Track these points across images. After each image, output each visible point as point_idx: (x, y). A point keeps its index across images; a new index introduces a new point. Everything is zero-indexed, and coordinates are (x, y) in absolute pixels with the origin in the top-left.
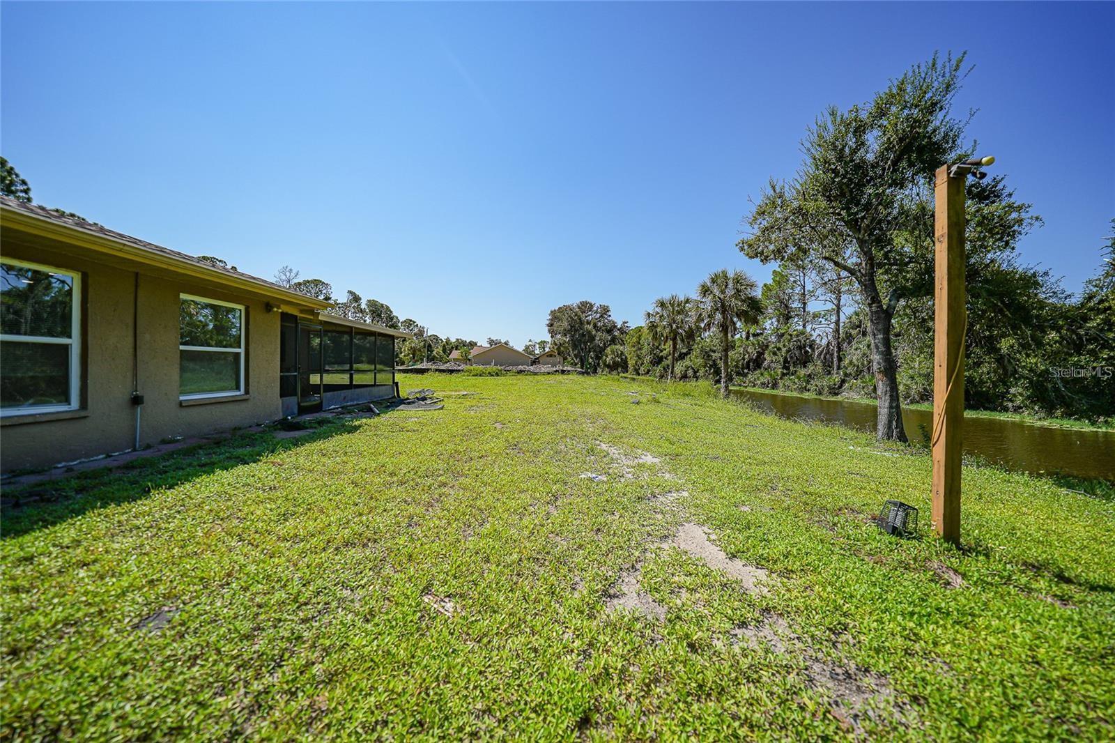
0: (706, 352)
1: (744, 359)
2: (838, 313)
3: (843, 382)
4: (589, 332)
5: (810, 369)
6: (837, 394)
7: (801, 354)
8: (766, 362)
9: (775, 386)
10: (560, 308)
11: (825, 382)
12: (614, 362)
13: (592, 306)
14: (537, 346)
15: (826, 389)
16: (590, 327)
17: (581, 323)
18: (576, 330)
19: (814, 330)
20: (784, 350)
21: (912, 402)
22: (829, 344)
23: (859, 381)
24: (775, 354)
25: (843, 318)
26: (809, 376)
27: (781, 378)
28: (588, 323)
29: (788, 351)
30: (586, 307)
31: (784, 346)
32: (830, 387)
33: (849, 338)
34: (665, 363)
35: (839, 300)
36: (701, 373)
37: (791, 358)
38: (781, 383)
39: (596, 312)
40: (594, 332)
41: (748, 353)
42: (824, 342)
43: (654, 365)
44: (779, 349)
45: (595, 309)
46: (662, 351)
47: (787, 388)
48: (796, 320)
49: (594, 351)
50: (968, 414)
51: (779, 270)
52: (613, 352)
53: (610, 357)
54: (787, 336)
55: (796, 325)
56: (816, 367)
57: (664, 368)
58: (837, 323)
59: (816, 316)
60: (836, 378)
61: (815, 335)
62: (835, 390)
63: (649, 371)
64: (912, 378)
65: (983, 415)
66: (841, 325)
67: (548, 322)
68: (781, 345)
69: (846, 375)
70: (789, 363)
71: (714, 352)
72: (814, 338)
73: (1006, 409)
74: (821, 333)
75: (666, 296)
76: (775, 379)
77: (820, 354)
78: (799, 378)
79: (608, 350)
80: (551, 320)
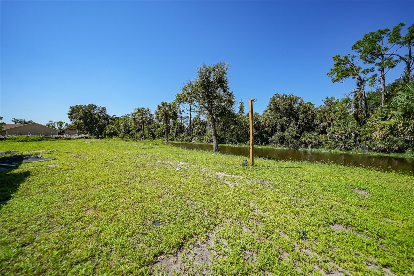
0: (149, 129)
1: (163, 131)
2: (190, 117)
3: (192, 138)
4: (96, 119)
5: (184, 134)
6: (191, 142)
7: (181, 130)
8: (170, 132)
9: (173, 140)
10: (76, 106)
11: (188, 138)
12: (110, 133)
13: (96, 107)
14: (56, 124)
15: (188, 140)
16: (96, 116)
17: (91, 114)
18: (88, 118)
19: (184, 122)
20: (176, 128)
21: (209, 143)
22: (188, 127)
23: (196, 137)
24: (173, 130)
25: (192, 119)
26: (184, 136)
27: (175, 138)
28: (95, 114)
29: (177, 128)
30: (92, 107)
31: (176, 127)
32: (189, 140)
33: (194, 125)
34: (131, 133)
35: (191, 114)
36: (147, 136)
37: (178, 131)
38: (175, 139)
39: (99, 110)
40: (98, 119)
41: (164, 129)
42: (187, 126)
43: (126, 134)
44: (174, 128)
45: (98, 108)
46: (130, 128)
47: (177, 140)
48: (178, 119)
49: (98, 128)
50: (219, 145)
51: (174, 102)
52: (109, 128)
53: (108, 130)
54: (176, 124)
55: (179, 120)
56: (185, 134)
57: (131, 135)
58: (190, 120)
59: (184, 118)
60: (190, 137)
61: (184, 124)
62: (190, 141)
63: (124, 136)
64: (208, 136)
65: (222, 145)
66: (191, 121)
67: (68, 112)
68: (175, 127)
69: (193, 136)
70: (177, 132)
71: (152, 128)
72: (184, 125)
73: (226, 143)
74: (186, 123)
75: (140, 107)
76: (174, 138)
77: (186, 130)
78: (181, 137)
79: (107, 127)
80: (71, 111)
